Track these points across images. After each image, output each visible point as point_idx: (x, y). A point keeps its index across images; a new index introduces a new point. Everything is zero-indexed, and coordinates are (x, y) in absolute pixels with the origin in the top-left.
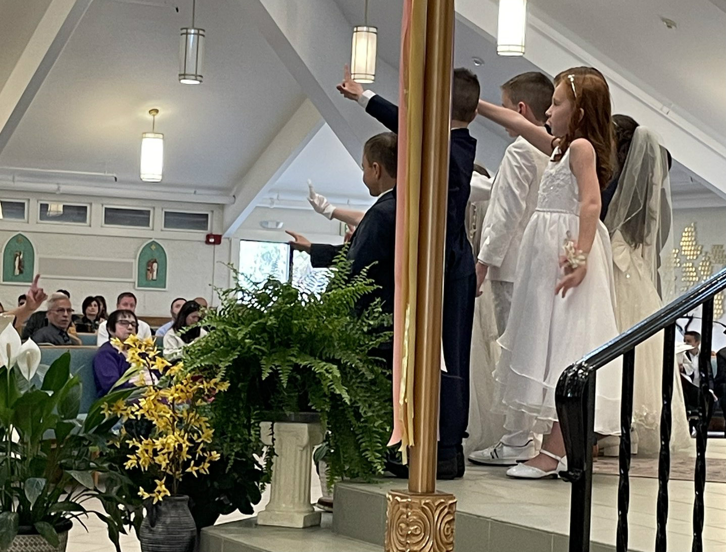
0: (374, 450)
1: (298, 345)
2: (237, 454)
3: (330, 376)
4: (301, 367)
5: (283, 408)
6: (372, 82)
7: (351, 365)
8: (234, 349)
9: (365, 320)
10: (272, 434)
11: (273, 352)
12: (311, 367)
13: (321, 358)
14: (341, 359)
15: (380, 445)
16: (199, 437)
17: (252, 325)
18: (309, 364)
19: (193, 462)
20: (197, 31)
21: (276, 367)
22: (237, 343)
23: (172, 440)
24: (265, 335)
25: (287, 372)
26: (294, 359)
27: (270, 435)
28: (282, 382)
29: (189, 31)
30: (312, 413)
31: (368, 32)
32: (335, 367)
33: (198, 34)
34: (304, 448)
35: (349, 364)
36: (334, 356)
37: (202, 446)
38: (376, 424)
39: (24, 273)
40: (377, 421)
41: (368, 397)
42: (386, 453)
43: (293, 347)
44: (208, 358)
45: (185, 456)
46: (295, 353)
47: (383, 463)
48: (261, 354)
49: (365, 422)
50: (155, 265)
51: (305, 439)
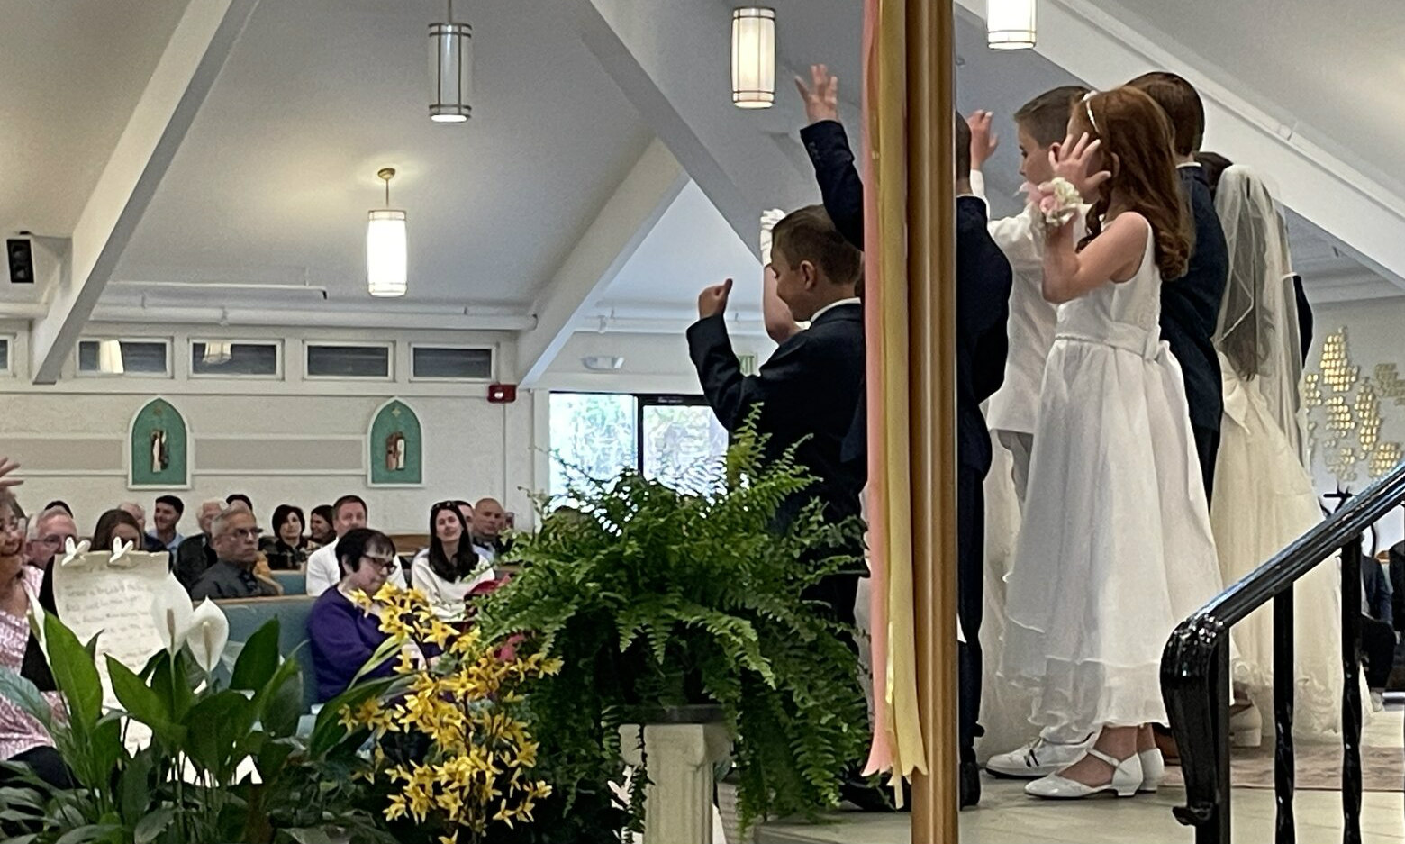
0: (822, 765)
1: (681, 588)
2: (582, 784)
3: (739, 640)
4: (688, 626)
5: (660, 699)
6: (769, 105)
7: (775, 618)
8: (568, 600)
9: (794, 536)
10: (642, 746)
11: (638, 602)
12: (705, 626)
13: (721, 609)
14: (757, 608)
15: (830, 756)
16: (513, 757)
17: (599, 557)
18: (702, 620)
19: (504, 803)
20: (456, 29)
21: (644, 628)
22: (573, 590)
23: (465, 765)
24: (622, 573)
25: (663, 637)
26: (674, 614)
27: (639, 747)
28: (656, 653)
29: (443, 28)
30: (707, 706)
31: (760, 17)
32: (747, 623)
33: (460, 34)
34: (698, 768)
35: (771, 617)
36: (743, 604)
37: (518, 772)
38: (824, 721)
39: (170, 468)
40: (826, 715)
41: (806, 673)
42: (842, 770)
43: (671, 592)
44: (523, 618)
45: (491, 792)
46: (676, 601)
47: (837, 788)
48: (615, 606)
49: (804, 716)
50: (401, 443)
51: (700, 750)
